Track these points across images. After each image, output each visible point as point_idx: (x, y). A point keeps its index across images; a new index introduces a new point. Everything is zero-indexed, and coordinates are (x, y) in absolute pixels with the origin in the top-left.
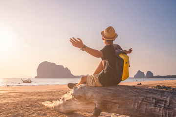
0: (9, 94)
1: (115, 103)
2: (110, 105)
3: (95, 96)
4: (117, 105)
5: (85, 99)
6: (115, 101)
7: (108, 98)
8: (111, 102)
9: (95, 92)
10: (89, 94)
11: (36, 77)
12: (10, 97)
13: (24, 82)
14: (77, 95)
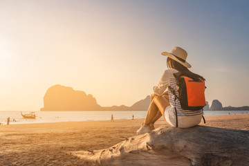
0: (9, 138)
1: (226, 158)
2: (217, 161)
3: (190, 146)
4: (230, 161)
5: (173, 151)
6: (225, 155)
7: (214, 151)
8: (219, 158)
9: (190, 141)
10: (181, 144)
11: (42, 110)
12: (14, 143)
13: (25, 117)
14: (157, 145)
